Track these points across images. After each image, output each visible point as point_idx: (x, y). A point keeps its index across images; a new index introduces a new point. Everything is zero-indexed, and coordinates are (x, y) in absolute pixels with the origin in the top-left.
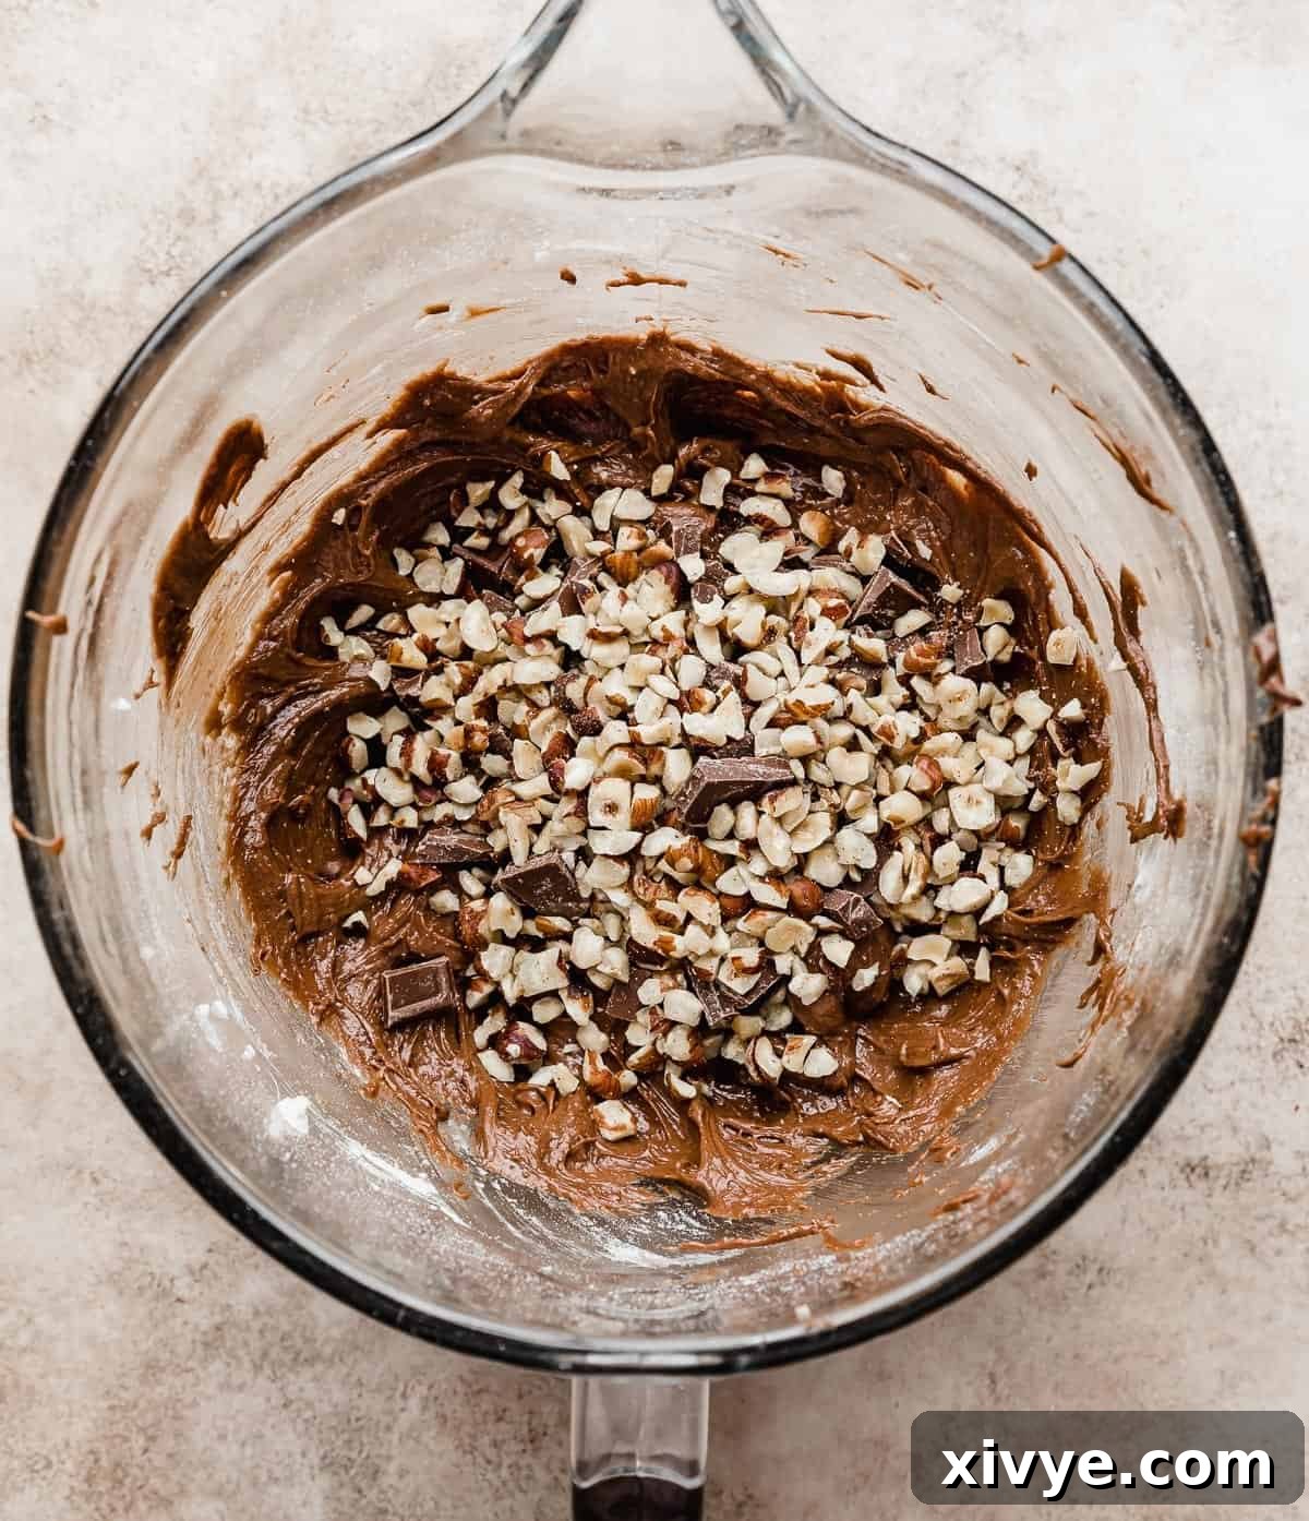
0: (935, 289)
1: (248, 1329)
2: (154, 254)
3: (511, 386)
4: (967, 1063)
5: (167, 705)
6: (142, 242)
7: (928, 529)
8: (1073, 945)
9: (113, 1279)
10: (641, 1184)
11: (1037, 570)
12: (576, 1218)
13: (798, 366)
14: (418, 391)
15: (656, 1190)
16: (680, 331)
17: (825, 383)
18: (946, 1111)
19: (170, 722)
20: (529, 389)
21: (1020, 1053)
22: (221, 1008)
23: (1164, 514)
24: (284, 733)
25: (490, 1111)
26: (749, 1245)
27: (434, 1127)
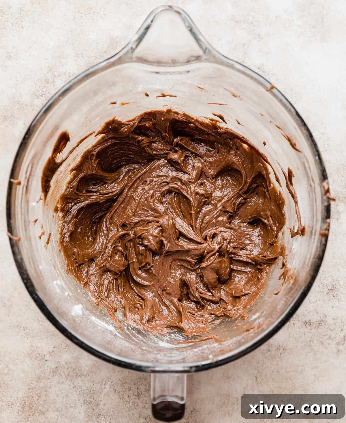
0: (240, 97)
1: (64, 368)
2: (38, 91)
3: (132, 123)
4: (250, 295)
5: (45, 205)
6: (35, 88)
7: (238, 159)
8: (277, 264)
9: (29, 355)
10: (167, 327)
11: (266, 169)
12: (150, 336)
13: (205, 117)
14: (108, 124)
15: (171, 329)
16: (174, 109)
17: (212, 122)
18: (245, 307)
19: (45, 209)
20: (136, 124)
21: (264, 292)
22: (59, 282)
23: (299, 153)
24: (74, 212)
25: (128, 309)
26: (195, 342)
27: (113, 313)
